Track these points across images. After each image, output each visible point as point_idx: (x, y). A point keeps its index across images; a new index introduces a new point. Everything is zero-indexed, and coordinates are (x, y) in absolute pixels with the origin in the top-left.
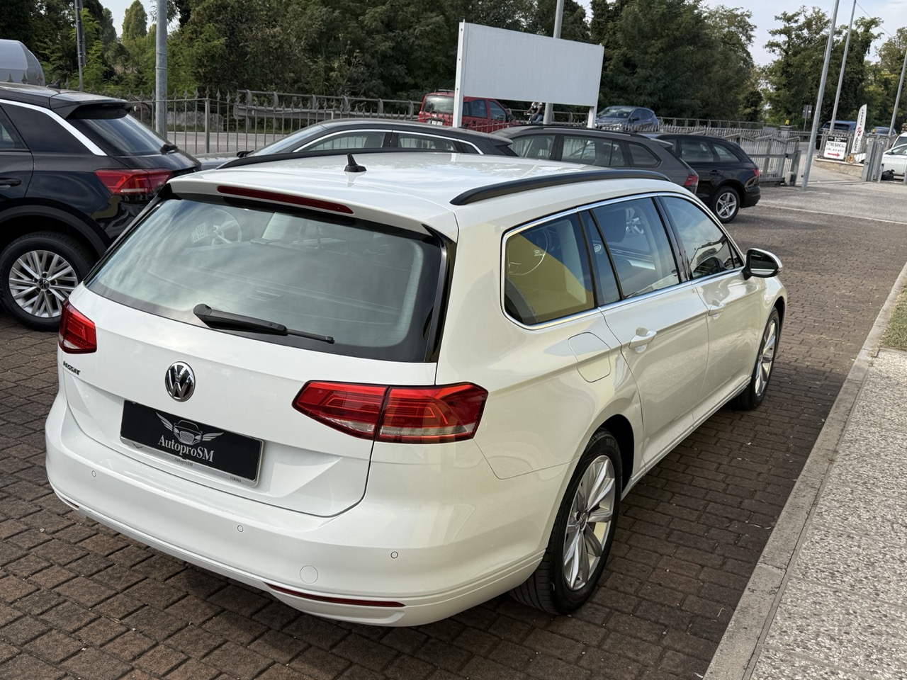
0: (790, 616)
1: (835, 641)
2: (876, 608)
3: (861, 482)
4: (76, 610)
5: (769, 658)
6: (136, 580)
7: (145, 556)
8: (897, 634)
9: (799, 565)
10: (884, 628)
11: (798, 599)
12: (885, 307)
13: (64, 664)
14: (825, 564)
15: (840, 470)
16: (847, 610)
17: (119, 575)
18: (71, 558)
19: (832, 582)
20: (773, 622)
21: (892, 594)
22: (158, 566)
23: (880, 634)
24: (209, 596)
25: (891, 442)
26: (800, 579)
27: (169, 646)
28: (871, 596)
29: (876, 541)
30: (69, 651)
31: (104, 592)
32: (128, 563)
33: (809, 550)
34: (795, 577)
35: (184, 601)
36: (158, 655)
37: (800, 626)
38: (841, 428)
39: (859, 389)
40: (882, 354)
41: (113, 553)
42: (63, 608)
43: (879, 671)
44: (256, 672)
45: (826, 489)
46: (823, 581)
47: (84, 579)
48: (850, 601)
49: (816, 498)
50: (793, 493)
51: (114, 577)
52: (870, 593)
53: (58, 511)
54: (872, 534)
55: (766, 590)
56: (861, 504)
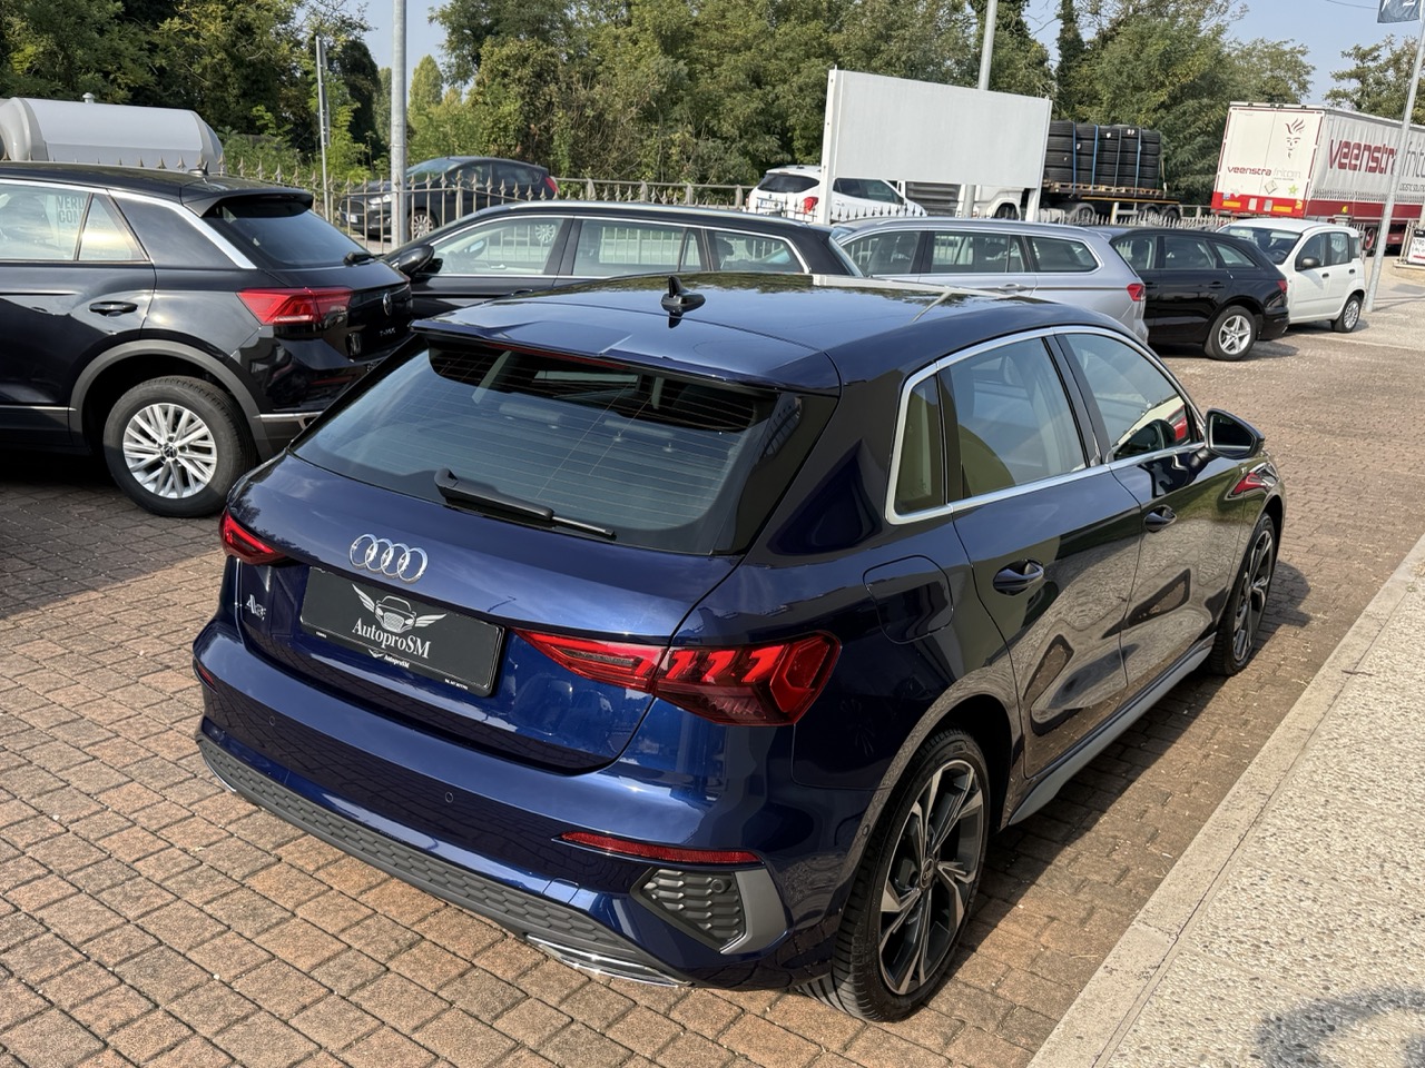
0: (1164, 1019)
2: (1319, 1014)
3: (1345, 786)
4: (58, 946)
6: (160, 902)
7: (187, 866)
8: (1345, 1063)
9: (1201, 928)
11: (1185, 990)
14: (1247, 929)
15: (1315, 765)
16: (1267, 1014)
18: (80, 864)
19: (1251, 962)
20: (1131, 1030)
21: (1352, 988)
23: (1314, 1062)
24: (259, 934)
26: (1197, 954)
27: (169, 1013)
28: (1315, 991)
31: (107, 920)
32: (159, 875)
34: (1190, 951)
36: (148, 1028)
37: (1177, 1039)
38: (1335, 693)
39: (1382, 628)
41: (144, 858)
42: (39, 943)
44: (285, 1064)
45: (1282, 798)
46: (1237, 959)
47: (86, 898)
48: (1274, 998)
49: (1262, 811)
51: (130, 897)
52: (1314, 986)
53: (89, 788)
54: (1343, 878)
55: (1134, 971)
56: (1336, 825)
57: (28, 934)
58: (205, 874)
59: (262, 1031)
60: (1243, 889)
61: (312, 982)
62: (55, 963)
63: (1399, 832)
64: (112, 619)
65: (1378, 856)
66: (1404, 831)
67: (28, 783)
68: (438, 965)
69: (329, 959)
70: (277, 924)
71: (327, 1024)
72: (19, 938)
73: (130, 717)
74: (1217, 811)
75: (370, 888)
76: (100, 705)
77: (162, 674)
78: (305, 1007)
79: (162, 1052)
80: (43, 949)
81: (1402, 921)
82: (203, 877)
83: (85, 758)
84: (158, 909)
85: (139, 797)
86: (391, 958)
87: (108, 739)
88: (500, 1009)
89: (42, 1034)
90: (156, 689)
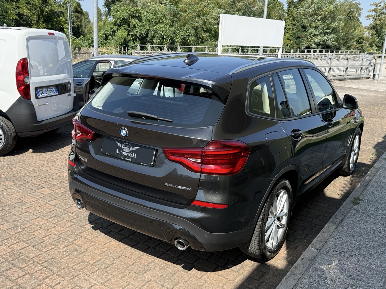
0: (316, 270)
1: (333, 281)
2: (356, 268)
3: (365, 212)
4: (26, 259)
6: (51, 248)
7: (57, 239)
8: (362, 279)
9: (326, 248)
10: (357, 277)
13: (16, 281)
14: (338, 248)
15: (358, 207)
16: (342, 268)
17: (45, 246)
18: (28, 239)
19: (339, 256)
20: (308, 273)
21: (365, 262)
22: (61, 243)
23: (354, 279)
24: (78, 255)
26: (325, 254)
27: (58, 275)
28: (355, 263)
29: (364, 238)
30: (19, 276)
31: (38, 252)
32: (50, 241)
33: (333, 242)
34: (323, 254)
35: (68, 257)
36: (53, 279)
37: (319, 274)
38: (364, 188)
41: (45, 237)
42: (21, 258)
44: (90, 286)
45: (349, 216)
46: (335, 255)
47: (31, 247)
48: (345, 265)
49: (343, 219)
50: (333, 217)
51: (43, 247)
52: (355, 261)
53: (27, 219)
54: (364, 235)
55: (309, 259)
56: (363, 222)
57: (18, 256)
58: (62, 241)
59: (82, 278)
60: (337, 239)
61: (94, 267)
62: (26, 263)
64: (26, 175)
65: (373, 230)
66: (380, 223)
67: (10, 219)
68: (127, 262)
69: (98, 261)
70: (83, 253)
71: (99, 276)
72: (15, 257)
73: (35, 201)
74: (331, 219)
76: (26, 198)
77: (42, 189)
78: (93, 273)
79: (56, 285)
80: (22, 260)
81: (379, 246)
83: (25, 212)
84: (50, 250)
85: (41, 222)
86: (114, 260)
87: (30, 207)
88: (144, 272)
89: (25, 280)
90: (41, 193)
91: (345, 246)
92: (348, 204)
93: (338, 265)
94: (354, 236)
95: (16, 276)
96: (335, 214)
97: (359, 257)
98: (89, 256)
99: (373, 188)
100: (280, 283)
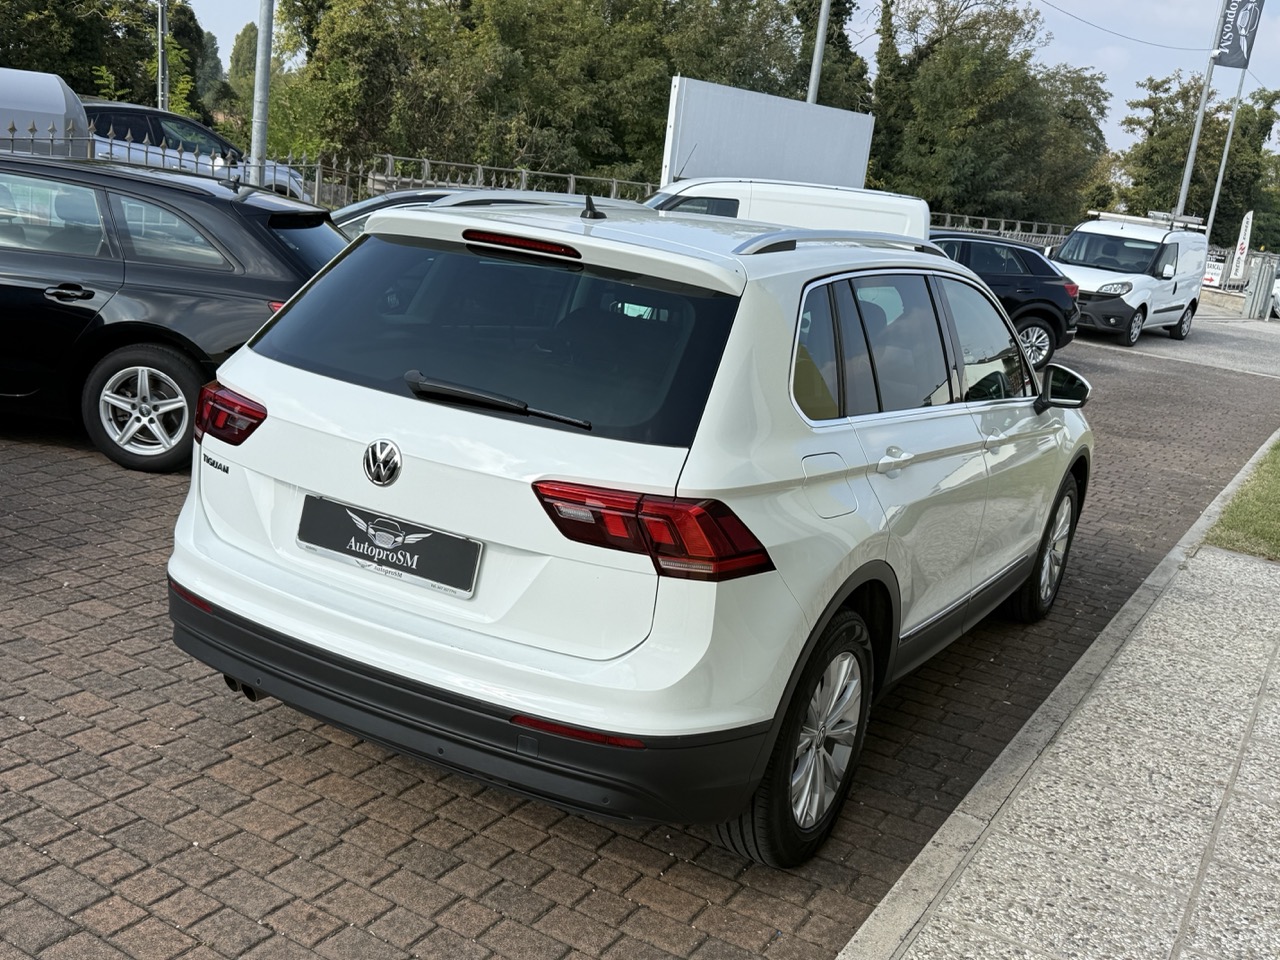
0: (980, 879)
1: (1031, 913)
2: (1099, 877)
4: (51, 818)
5: (937, 928)
6: (133, 787)
7: (150, 759)
8: (1118, 910)
9: (1008, 817)
10: (1103, 902)
11: (996, 859)
12: (1223, 492)
13: (25, 884)
14: (1044, 818)
15: (1099, 700)
16: (1059, 877)
17: (112, 779)
18: (54, 756)
19: (1047, 841)
20: (955, 886)
22: (165, 771)
23: (1095, 909)
24: (225, 812)
25: (1181, 669)
26: (1005, 834)
27: (161, 870)
28: (1096, 862)
29: (1124, 794)
30: (33, 868)
31: (89, 799)
32: (127, 766)
33: (1027, 799)
34: (1000, 833)
35: (191, 817)
36: (146, 880)
37: (990, 892)
38: (1117, 646)
39: (1157, 597)
40: (1201, 554)
41: (109, 752)
42: (34, 815)
43: (1079, 954)
44: (269, 908)
45: (1073, 724)
46: (1036, 838)
47: (66, 782)
48: (1065, 866)
49: (1055, 734)
50: (1025, 726)
51: (106, 782)
52: (1096, 858)
53: (46, 695)
54: (1120, 784)
55: (956, 845)
56: (1115, 746)
57: (23, 808)
58: (167, 766)
59: (243, 884)
60: (1041, 790)
61: (279, 849)
62: (53, 830)
63: (1165, 752)
64: (30, 553)
65: (1148, 769)
66: (1169, 751)
68: (384, 839)
69: (290, 832)
70: (240, 805)
71: (298, 880)
72: (16, 811)
73: (68, 638)
74: (1020, 733)
75: (315, 780)
76: (38, 628)
77: (90, 603)
78: (276, 868)
79: (161, 899)
80: (40, 820)
81: (1165, 815)
82: (166, 768)
83: (35, 671)
84: (132, 791)
85: (93, 704)
86: (343, 832)
87: (53, 656)
88: (442, 870)
89: (55, 883)
90: (87, 615)
91: (1066, 813)
92: (1069, 691)
93: (1047, 868)
94: (1091, 785)
95: (21, 867)
96: (1031, 719)
97: (1107, 847)
98: (259, 816)
99: (1145, 648)
100: (873, 914)
